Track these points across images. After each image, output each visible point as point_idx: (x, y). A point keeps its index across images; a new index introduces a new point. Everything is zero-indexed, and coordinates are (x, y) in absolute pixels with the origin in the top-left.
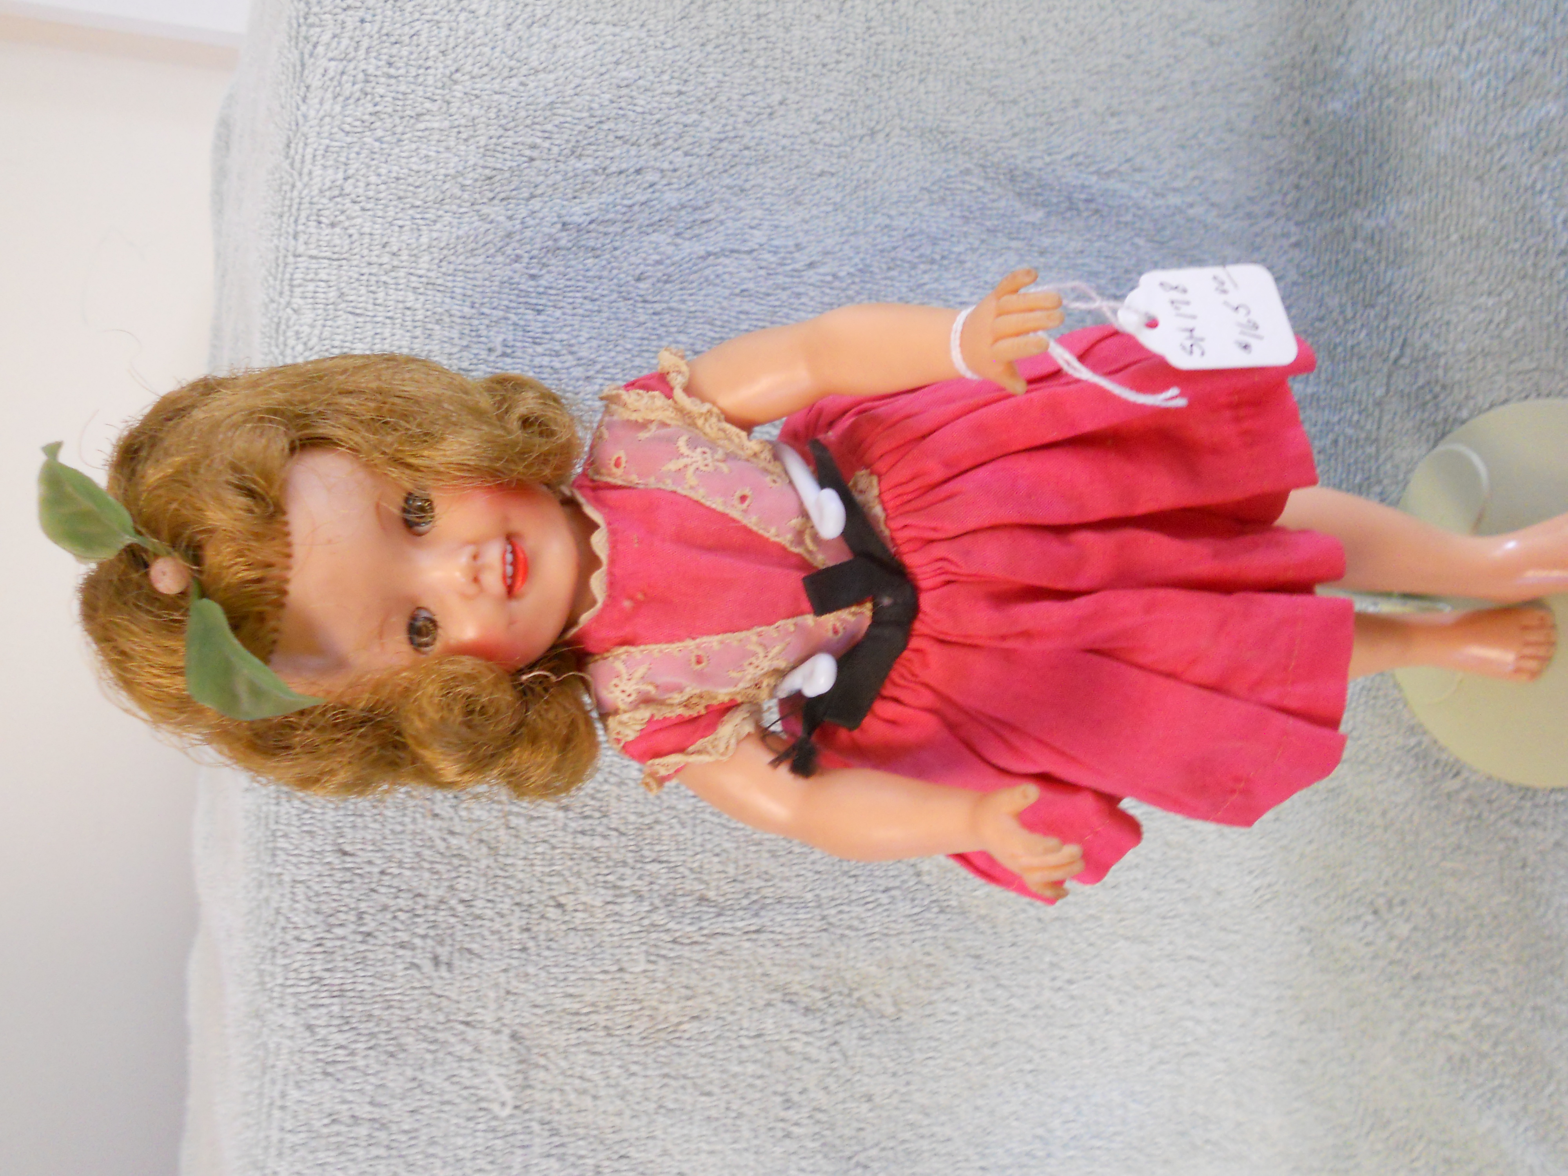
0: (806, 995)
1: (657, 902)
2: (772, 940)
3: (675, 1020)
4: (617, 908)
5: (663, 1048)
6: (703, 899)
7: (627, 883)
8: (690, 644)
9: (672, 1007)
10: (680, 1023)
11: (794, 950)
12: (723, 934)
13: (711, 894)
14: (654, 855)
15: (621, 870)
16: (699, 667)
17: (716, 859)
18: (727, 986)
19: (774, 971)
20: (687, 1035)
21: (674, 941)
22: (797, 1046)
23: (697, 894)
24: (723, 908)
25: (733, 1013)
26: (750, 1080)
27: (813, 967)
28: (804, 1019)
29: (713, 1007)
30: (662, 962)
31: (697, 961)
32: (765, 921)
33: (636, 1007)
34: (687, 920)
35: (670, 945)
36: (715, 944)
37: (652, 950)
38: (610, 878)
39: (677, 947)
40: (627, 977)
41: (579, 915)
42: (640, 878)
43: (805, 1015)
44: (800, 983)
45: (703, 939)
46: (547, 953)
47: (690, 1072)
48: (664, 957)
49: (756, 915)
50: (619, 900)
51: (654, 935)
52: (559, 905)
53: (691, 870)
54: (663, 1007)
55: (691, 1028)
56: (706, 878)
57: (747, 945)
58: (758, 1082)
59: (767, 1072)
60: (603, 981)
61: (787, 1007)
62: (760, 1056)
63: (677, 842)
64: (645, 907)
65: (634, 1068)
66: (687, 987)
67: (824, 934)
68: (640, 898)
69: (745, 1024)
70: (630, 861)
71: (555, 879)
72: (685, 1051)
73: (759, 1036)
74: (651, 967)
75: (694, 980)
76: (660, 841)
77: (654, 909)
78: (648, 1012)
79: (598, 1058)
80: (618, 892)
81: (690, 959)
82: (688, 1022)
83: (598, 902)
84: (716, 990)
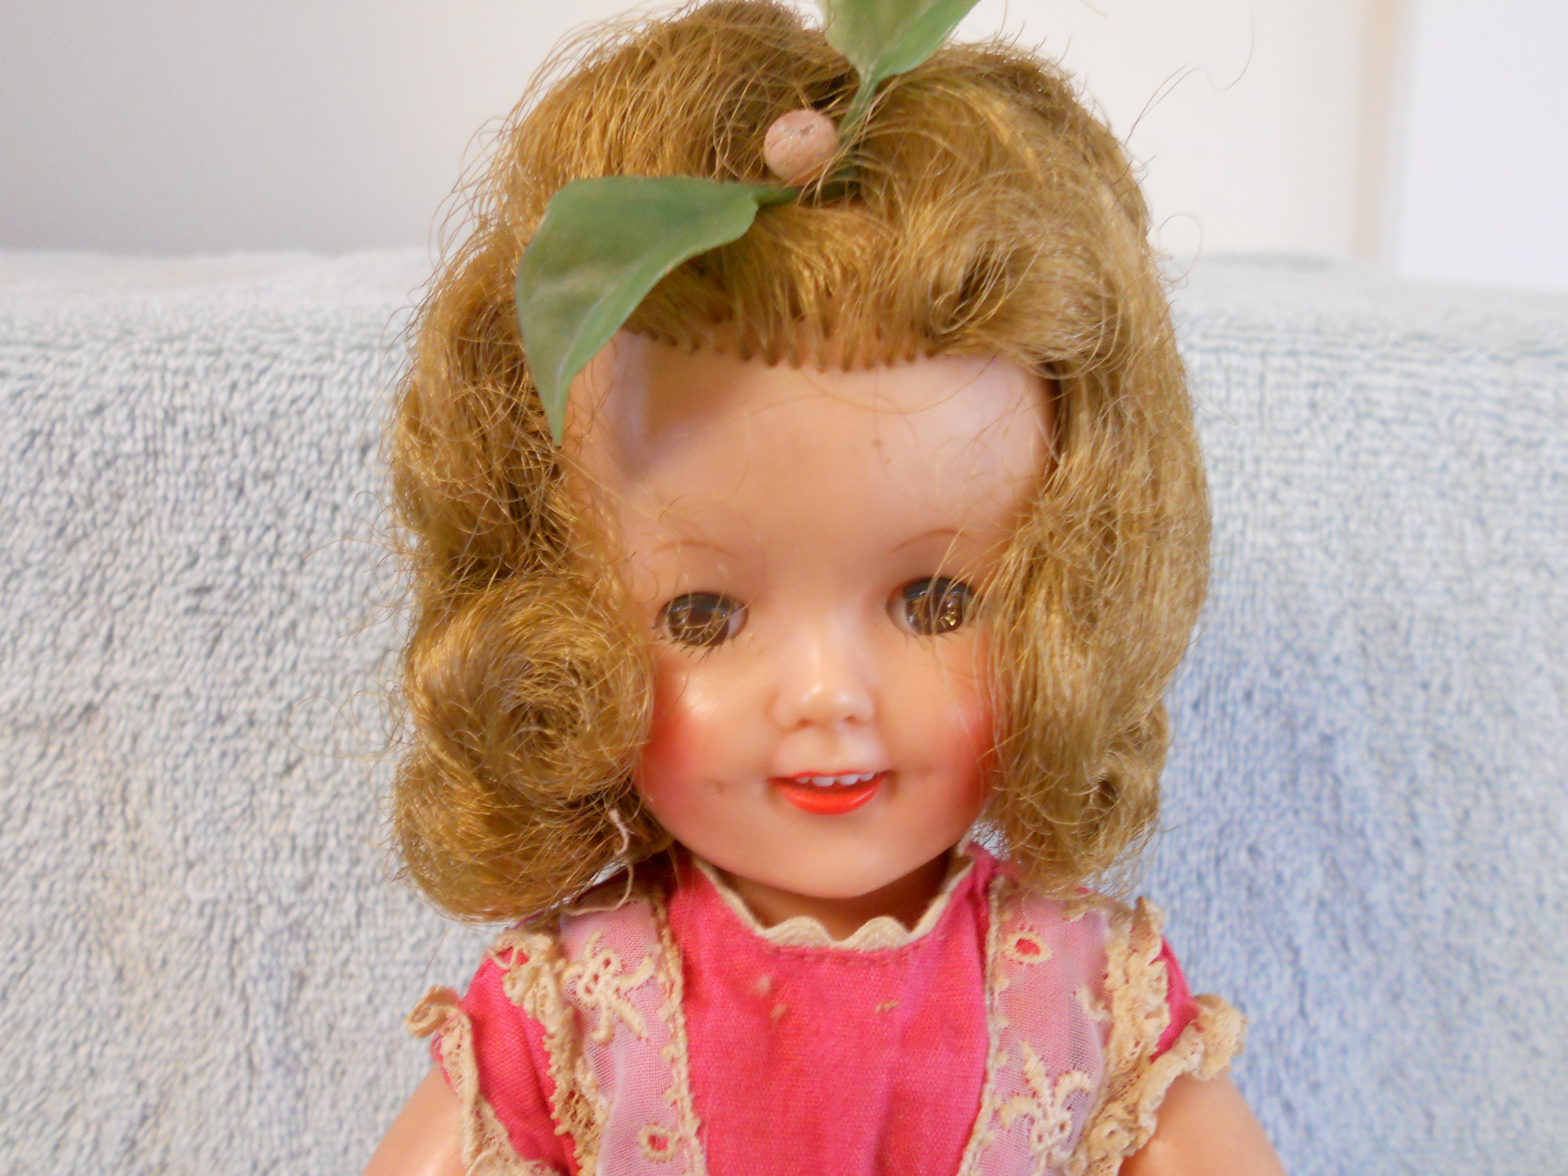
0: (154, 1142)
1: (295, 913)
2: (237, 1087)
3: (117, 943)
4: (285, 854)
5: (74, 927)
6: (301, 980)
7: (324, 867)
8: (690, 1125)
9: (135, 940)
10: (112, 953)
11: (223, 1121)
12: (246, 1012)
13: (308, 994)
14: (368, 905)
15: (345, 858)
16: (644, 1141)
17: (362, 998)
18: (168, 1021)
19: (191, 1092)
20: (93, 962)
21: (234, 942)
22: (76, 1128)
23: (308, 972)
24: (287, 1010)
25: (127, 1030)
26: (24, 1060)
27: (197, 1150)
28: (118, 1137)
29: (136, 1000)
30: (203, 923)
31: (204, 977)
32: (267, 1077)
33: (135, 888)
34: (266, 959)
35: (228, 935)
36: (231, 1004)
37: (220, 909)
38: (332, 843)
39: (225, 946)
40: (179, 872)
41: (274, 798)
42: (332, 886)
43: (124, 1140)
44: (173, 1131)
45: (238, 983)
46: (215, 752)
47: (37, 970)
48: (210, 927)
49: (277, 1062)
50: (298, 857)
51: (242, 910)
52: (289, 768)
53: (346, 962)
54: (134, 926)
55: (104, 969)
56: (334, 984)
57: (230, 1051)
58: (21, 1073)
59: (37, 1085)
60: (171, 838)
61: (136, 1112)
62: (62, 1074)
63: (389, 938)
64: (287, 896)
65: (44, 886)
66: (165, 962)
67: (248, 1165)
68: (302, 887)
69: (110, 1051)
70: (358, 871)
71: (328, 761)
72: (70, 960)
73: (93, 1073)
74: (194, 909)
75: (175, 973)
76: (390, 912)
77: (285, 910)
78: (127, 903)
79: (57, 832)
80: (310, 854)
81: (208, 964)
82: (113, 964)
83: (294, 826)
84: (161, 1005)
